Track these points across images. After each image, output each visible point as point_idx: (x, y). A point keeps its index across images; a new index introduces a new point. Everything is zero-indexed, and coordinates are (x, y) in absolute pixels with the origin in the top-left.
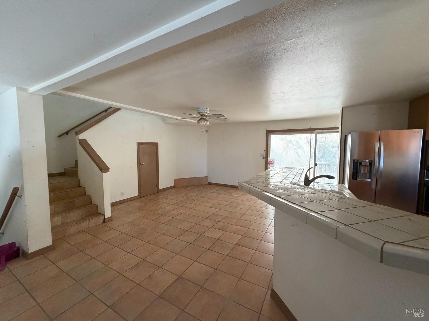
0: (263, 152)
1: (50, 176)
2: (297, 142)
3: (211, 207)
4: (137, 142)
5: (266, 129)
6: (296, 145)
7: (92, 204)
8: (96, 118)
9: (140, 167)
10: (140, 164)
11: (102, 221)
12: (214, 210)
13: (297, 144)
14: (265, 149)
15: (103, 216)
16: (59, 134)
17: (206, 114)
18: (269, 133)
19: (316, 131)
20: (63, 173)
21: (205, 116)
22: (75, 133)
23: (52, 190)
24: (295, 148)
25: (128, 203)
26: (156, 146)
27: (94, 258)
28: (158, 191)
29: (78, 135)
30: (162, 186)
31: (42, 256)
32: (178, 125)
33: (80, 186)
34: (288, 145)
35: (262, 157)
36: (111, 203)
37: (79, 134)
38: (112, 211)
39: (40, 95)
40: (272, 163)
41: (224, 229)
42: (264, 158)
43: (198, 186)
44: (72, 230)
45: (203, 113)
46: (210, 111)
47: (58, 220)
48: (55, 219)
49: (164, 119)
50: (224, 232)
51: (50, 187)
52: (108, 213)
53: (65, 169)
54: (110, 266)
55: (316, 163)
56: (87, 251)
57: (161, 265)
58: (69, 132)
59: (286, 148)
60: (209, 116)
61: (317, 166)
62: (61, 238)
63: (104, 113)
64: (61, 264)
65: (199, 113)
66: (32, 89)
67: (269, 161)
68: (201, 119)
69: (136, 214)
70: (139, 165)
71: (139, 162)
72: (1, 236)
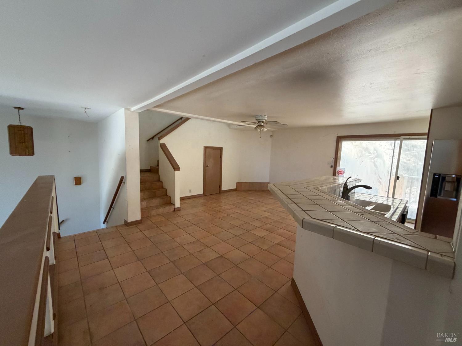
0: (332, 161)
1: (141, 171)
2: (375, 150)
3: (265, 211)
4: (204, 146)
5: (337, 134)
6: (373, 154)
7: (167, 195)
8: (174, 125)
9: (206, 169)
10: (205, 166)
11: (173, 210)
12: (266, 214)
13: (375, 152)
14: (334, 157)
15: (174, 206)
16: (148, 139)
17: (264, 121)
18: (340, 139)
19: (401, 137)
20: (149, 169)
21: (263, 123)
22: (158, 138)
23: (142, 182)
24: (372, 157)
25: (194, 199)
26: (220, 150)
27: (165, 233)
28: (221, 192)
29: (160, 140)
30: (223, 188)
31: (135, 226)
32: (243, 130)
33: (160, 181)
34: (363, 153)
35: (330, 166)
36: (180, 198)
38: (180, 204)
39: (137, 112)
40: (341, 173)
41: (270, 231)
42: (332, 167)
43: (259, 191)
44: (154, 212)
45: (261, 120)
46: (268, 117)
47: (145, 203)
48: (143, 203)
49: (229, 125)
50: (269, 233)
51: (141, 179)
52: (178, 204)
53: (151, 166)
54: (175, 239)
55: (398, 175)
56: (161, 228)
57: (210, 246)
58: (154, 137)
59: (360, 157)
60: (267, 123)
61: (398, 179)
62: (146, 217)
63: (180, 121)
64: (146, 232)
65: (257, 120)
66: (133, 109)
67: (337, 170)
68: (259, 125)
69: (199, 208)
70: (205, 168)
71: (205, 164)
72: (113, 210)
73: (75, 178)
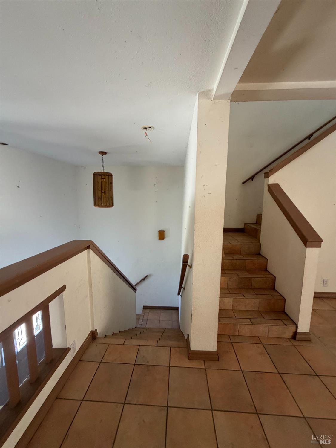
7: (274, 289)
11: (291, 334)
15: (295, 326)
16: (243, 181)
20: (243, 229)
22: (264, 174)
29: (268, 177)
33: (261, 255)
37: (270, 176)
47: (229, 302)
52: (304, 324)
53: (245, 224)
58: (255, 176)
63: (307, 141)
72: (183, 291)
73: (159, 231)
